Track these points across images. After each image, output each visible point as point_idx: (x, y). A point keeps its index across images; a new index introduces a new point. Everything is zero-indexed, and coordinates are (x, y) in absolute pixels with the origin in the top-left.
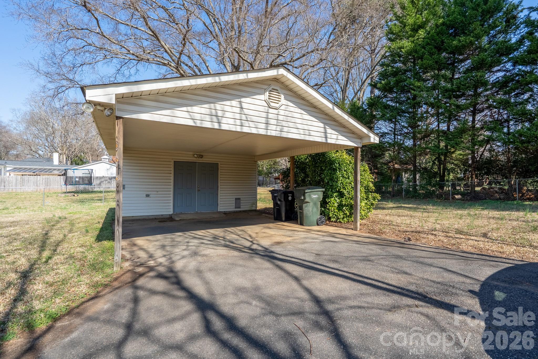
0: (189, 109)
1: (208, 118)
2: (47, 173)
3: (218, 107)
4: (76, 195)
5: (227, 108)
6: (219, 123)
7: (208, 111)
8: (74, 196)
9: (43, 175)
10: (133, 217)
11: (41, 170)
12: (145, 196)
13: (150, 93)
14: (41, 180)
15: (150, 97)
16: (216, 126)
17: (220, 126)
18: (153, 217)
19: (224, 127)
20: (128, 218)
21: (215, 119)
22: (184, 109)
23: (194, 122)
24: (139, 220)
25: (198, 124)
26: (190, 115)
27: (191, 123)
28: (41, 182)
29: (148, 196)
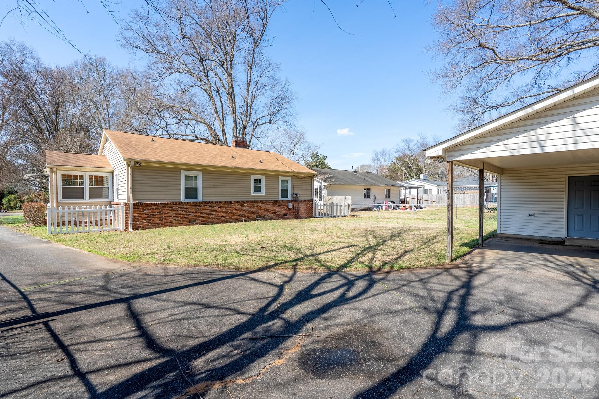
0: (505, 142)
1: (526, 145)
2: (473, 191)
3: (540, 131)
4: (492, 212)
5: (551, 130)
6: (541, 147)
7: (526, 139)
8: (490, 212)
9: (471, 192)
10: (514, 235)
11: (468, 188)
12: (528, 215)
13: (469, 140)
14: (467, 197)
15: (470, 142)
16: (538, 151)
17: (543, 150)
18: (538, 238)
19: (548, 150)
20: (508, 236)
21: (535, 144)
22: (501, 143)
23: (511, 153)
24: (521, 239)
25: (516, 153)
26: (506, 147)
27: (507, 154)
28: (467, 199)
29: (531, 215)
